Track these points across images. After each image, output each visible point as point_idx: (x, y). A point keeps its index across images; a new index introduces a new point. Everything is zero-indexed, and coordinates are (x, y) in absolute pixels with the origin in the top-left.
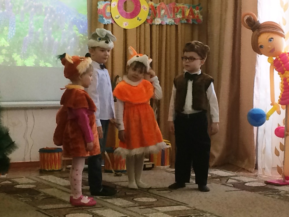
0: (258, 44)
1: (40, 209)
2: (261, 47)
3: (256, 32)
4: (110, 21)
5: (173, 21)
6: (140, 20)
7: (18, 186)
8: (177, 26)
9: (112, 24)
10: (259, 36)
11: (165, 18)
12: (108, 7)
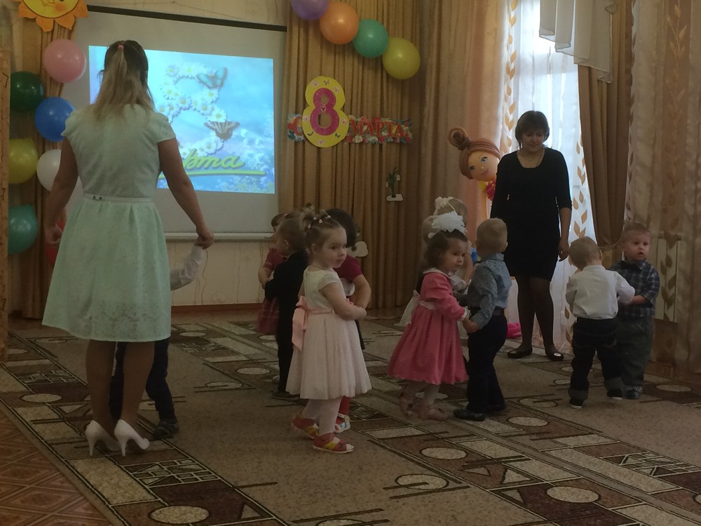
0: (468, 165)
1: (208, 362)
2: (472, 168)
3: (466, 150)
4: (302, 138)
5: (377, 139)
6: (338, 137)
7: (184, 334)
8: (381, 145)
9: (303, 141)
10: (469, 155)
11: (367, 136)
12: (300, 121)
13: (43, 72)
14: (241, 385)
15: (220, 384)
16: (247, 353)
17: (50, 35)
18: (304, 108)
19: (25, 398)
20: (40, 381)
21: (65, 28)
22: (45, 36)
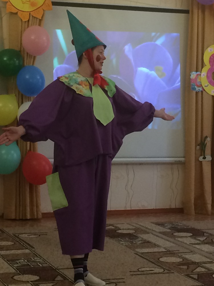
4: (201, 89)
7: (120, 231)
12: (199, 77)
13: (22, 49)
14: (162, 270)
15: (148, 269)
16: (165, 246)
17: (27, 23)
18: (202, 67)
19: (15, 277)
20: (24, 265)
21: (37, 18)
22: (24, 24)
